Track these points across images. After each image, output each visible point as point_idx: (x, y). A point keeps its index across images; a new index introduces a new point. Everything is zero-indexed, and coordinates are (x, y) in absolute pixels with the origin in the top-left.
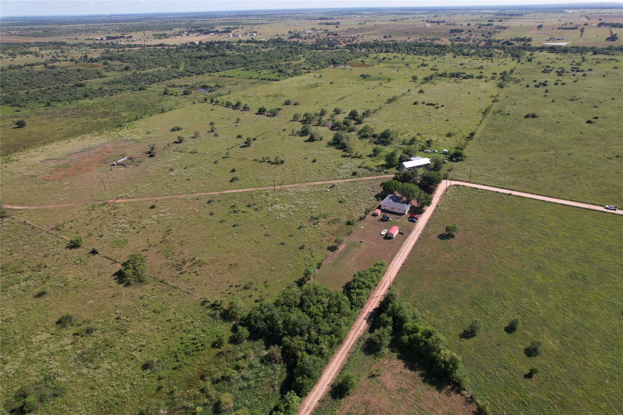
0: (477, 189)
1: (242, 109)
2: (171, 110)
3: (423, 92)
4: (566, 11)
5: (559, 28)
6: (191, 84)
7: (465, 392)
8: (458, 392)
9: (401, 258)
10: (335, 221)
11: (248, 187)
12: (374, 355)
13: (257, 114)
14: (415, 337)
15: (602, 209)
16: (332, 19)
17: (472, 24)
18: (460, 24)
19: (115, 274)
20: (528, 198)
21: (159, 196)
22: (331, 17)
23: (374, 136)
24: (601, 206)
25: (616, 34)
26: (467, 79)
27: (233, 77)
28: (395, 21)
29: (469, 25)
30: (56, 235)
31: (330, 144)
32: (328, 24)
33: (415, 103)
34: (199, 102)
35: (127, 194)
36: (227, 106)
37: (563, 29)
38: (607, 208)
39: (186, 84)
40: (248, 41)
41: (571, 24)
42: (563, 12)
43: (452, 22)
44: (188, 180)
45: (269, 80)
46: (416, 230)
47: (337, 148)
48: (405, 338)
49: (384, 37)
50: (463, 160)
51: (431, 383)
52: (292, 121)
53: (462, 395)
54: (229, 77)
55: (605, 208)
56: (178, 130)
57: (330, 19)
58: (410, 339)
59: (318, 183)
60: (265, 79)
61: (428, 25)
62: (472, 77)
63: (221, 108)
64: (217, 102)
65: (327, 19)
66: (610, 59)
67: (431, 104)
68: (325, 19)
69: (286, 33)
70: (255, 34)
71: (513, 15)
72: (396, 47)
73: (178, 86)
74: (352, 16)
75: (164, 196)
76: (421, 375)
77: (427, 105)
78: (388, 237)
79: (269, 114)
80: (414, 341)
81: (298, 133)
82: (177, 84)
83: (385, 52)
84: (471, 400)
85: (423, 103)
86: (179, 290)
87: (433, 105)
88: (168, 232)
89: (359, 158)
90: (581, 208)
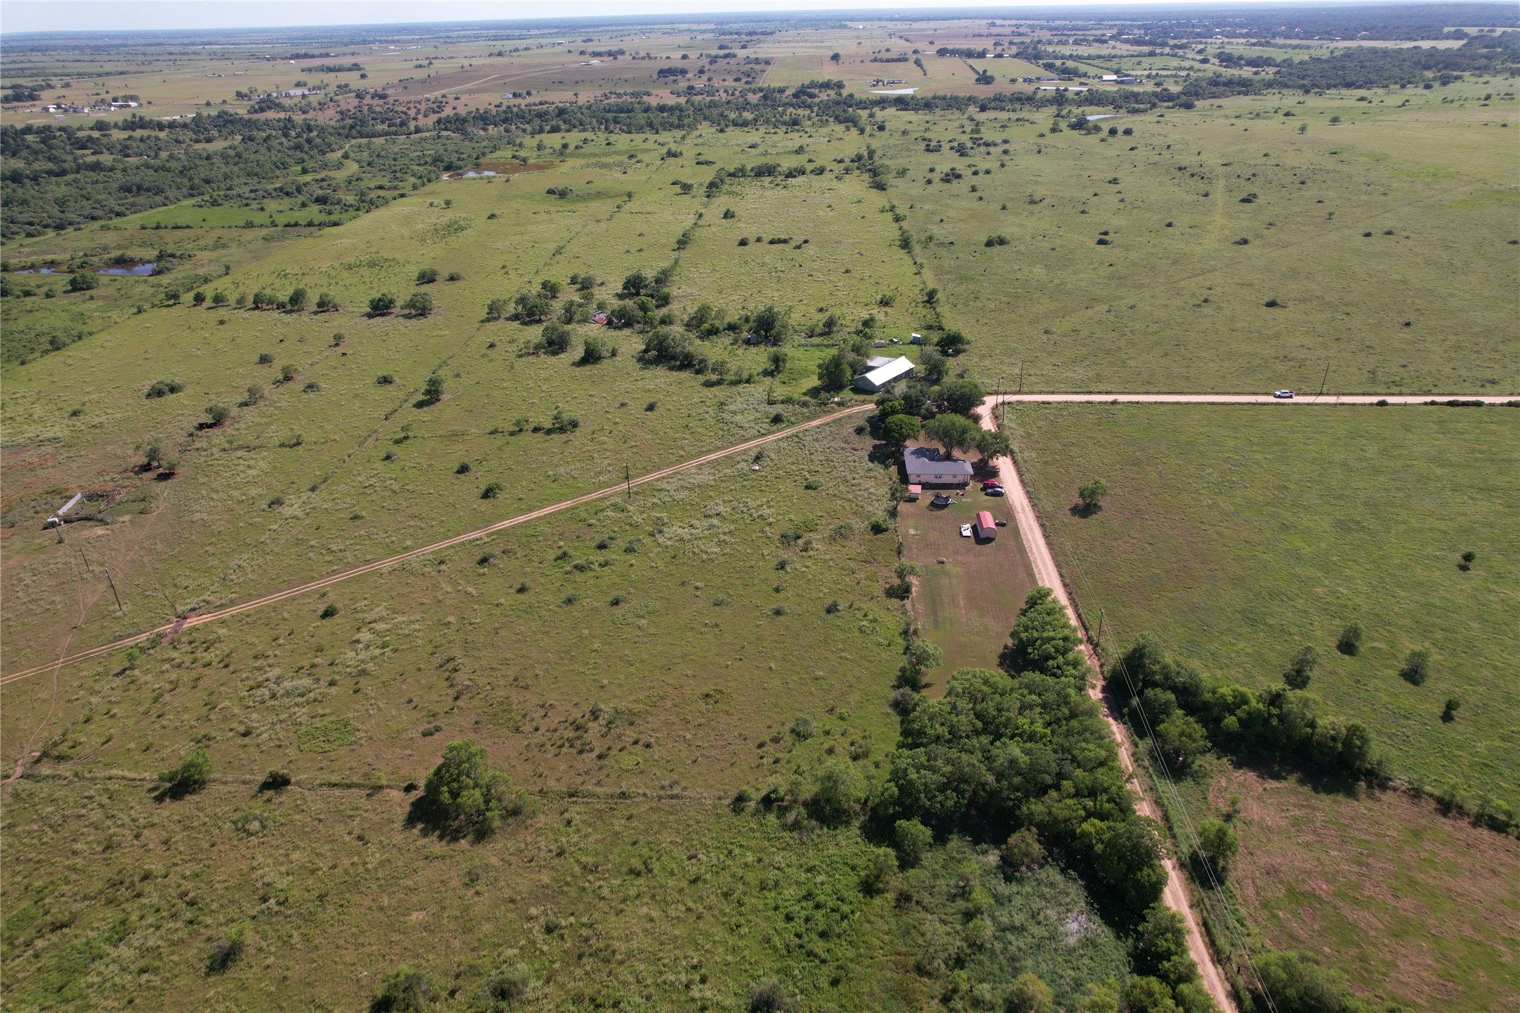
0: (1049, 403)
1: (316, 309)
2: (80, 338)
3: (733, 216)
4: (849, 24)
5: (875, 60)
6: (68, 256)
7: (1397, 783)
8: (1383, 786)
9: (1048, 574)
10: (841, 533)
11: (549, 501)
12: (1190, 779)
13: (370, 316)
14: (1249, 713)
15: (1271, 399)
16: (327, 55)
17: (693, 55)
18: (664, 56)
19: (411, 821)
20: (1150, 403)
21: (313, 579)
22: (323, 51)
23: (732, 328)
24: (1266, 394)
25: (985, 71)
26: (795, 177)
27: (188, 227)
28: (500, 54)
29: (685, 57)
30: (76, 775)
31: (645, 360)
32: (330, 70)
33: (743, 243)
34: (153, 306)
35: (205, 597)
36: (257, 308)
37: (881, 61)
38: (1279, 397)
39: (49, 258)
40: (130, 126)
41: (888, 50)
42: (845, 27)
43: (642, 54)
44: (356, 518)
45: (310, 224)
46: (1019, 509)
47: (671, 369)
48: (1231, 721)
49: (515, 95)
50: (964, 351)
51: (1329, 790)
52: (488, 320)
53: (1395, 789)
54: (177, 227)
55: (1276, 396)
56: (173, 390)
57: (322, 56)
58: (1239, 720)
59: (713, 456)
60: (296, 224)
61: (595, 62)
62: (804, 173)
63: (243, 314)
64: (219, 300)
65: (313, 57)
66: (1018, 120)
67: (780, 241)
68: (306, 56)
69: (230, 96)
70: (133, 104)
71: (755, 33)
72: (564, 118)
73: (24, 268)
74: (375, 47)
75: (328, 574)
76: (1302, 782)
77: (772, 242)
78: (981, 538)
79: (406, 311)
80: (1250, 721)
81: (538, 347)
82: (15, 261)
83: (549, 132)
84: (1416, 794)
85: (759, 240)
86: (641, 799)
87: (785, 241)
88: (449, 666)
89: (748, 381)
90: (1243, 404)
